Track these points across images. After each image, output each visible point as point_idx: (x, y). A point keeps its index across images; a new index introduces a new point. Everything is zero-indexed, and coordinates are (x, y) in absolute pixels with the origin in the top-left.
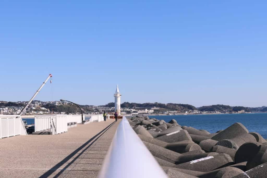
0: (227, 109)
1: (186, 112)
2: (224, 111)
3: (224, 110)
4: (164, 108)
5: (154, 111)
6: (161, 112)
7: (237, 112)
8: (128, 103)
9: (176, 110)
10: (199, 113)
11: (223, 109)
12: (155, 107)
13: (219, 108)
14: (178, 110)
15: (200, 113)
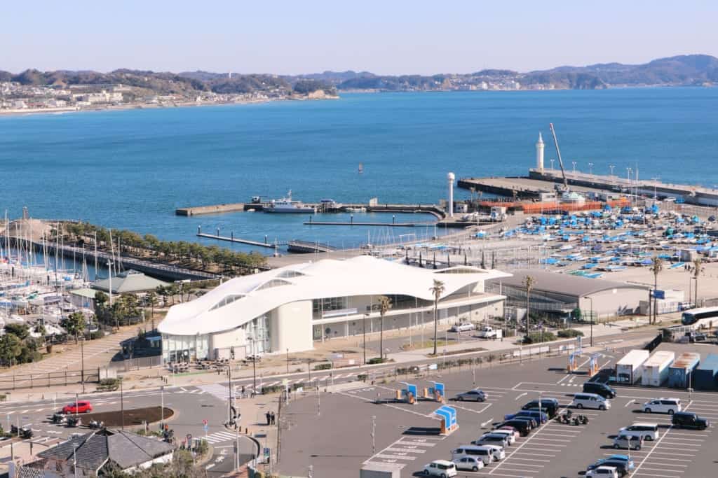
0: (277, 87)
1: (199, 99)
2: (272, 91)
3: (271, 89)
4: (143, 87)
5: (123, 95)
6: (140, 99)
7: (307, 95)
8: (35, 72)
9: (172, 92)
10: (226, 100)
11: (269, 87)
12: (121, 85)
13: (259, 83)
14: (177, 93)
15: (229, 99)
